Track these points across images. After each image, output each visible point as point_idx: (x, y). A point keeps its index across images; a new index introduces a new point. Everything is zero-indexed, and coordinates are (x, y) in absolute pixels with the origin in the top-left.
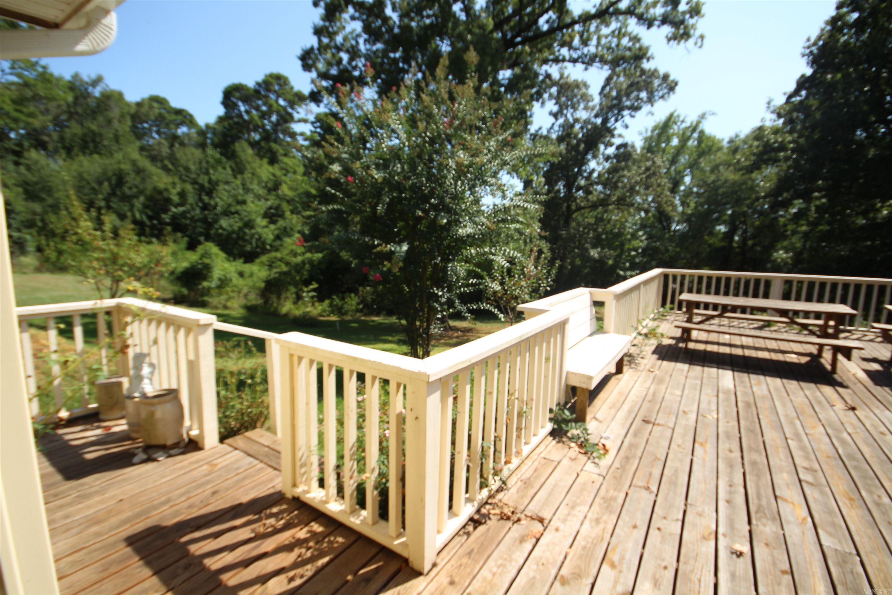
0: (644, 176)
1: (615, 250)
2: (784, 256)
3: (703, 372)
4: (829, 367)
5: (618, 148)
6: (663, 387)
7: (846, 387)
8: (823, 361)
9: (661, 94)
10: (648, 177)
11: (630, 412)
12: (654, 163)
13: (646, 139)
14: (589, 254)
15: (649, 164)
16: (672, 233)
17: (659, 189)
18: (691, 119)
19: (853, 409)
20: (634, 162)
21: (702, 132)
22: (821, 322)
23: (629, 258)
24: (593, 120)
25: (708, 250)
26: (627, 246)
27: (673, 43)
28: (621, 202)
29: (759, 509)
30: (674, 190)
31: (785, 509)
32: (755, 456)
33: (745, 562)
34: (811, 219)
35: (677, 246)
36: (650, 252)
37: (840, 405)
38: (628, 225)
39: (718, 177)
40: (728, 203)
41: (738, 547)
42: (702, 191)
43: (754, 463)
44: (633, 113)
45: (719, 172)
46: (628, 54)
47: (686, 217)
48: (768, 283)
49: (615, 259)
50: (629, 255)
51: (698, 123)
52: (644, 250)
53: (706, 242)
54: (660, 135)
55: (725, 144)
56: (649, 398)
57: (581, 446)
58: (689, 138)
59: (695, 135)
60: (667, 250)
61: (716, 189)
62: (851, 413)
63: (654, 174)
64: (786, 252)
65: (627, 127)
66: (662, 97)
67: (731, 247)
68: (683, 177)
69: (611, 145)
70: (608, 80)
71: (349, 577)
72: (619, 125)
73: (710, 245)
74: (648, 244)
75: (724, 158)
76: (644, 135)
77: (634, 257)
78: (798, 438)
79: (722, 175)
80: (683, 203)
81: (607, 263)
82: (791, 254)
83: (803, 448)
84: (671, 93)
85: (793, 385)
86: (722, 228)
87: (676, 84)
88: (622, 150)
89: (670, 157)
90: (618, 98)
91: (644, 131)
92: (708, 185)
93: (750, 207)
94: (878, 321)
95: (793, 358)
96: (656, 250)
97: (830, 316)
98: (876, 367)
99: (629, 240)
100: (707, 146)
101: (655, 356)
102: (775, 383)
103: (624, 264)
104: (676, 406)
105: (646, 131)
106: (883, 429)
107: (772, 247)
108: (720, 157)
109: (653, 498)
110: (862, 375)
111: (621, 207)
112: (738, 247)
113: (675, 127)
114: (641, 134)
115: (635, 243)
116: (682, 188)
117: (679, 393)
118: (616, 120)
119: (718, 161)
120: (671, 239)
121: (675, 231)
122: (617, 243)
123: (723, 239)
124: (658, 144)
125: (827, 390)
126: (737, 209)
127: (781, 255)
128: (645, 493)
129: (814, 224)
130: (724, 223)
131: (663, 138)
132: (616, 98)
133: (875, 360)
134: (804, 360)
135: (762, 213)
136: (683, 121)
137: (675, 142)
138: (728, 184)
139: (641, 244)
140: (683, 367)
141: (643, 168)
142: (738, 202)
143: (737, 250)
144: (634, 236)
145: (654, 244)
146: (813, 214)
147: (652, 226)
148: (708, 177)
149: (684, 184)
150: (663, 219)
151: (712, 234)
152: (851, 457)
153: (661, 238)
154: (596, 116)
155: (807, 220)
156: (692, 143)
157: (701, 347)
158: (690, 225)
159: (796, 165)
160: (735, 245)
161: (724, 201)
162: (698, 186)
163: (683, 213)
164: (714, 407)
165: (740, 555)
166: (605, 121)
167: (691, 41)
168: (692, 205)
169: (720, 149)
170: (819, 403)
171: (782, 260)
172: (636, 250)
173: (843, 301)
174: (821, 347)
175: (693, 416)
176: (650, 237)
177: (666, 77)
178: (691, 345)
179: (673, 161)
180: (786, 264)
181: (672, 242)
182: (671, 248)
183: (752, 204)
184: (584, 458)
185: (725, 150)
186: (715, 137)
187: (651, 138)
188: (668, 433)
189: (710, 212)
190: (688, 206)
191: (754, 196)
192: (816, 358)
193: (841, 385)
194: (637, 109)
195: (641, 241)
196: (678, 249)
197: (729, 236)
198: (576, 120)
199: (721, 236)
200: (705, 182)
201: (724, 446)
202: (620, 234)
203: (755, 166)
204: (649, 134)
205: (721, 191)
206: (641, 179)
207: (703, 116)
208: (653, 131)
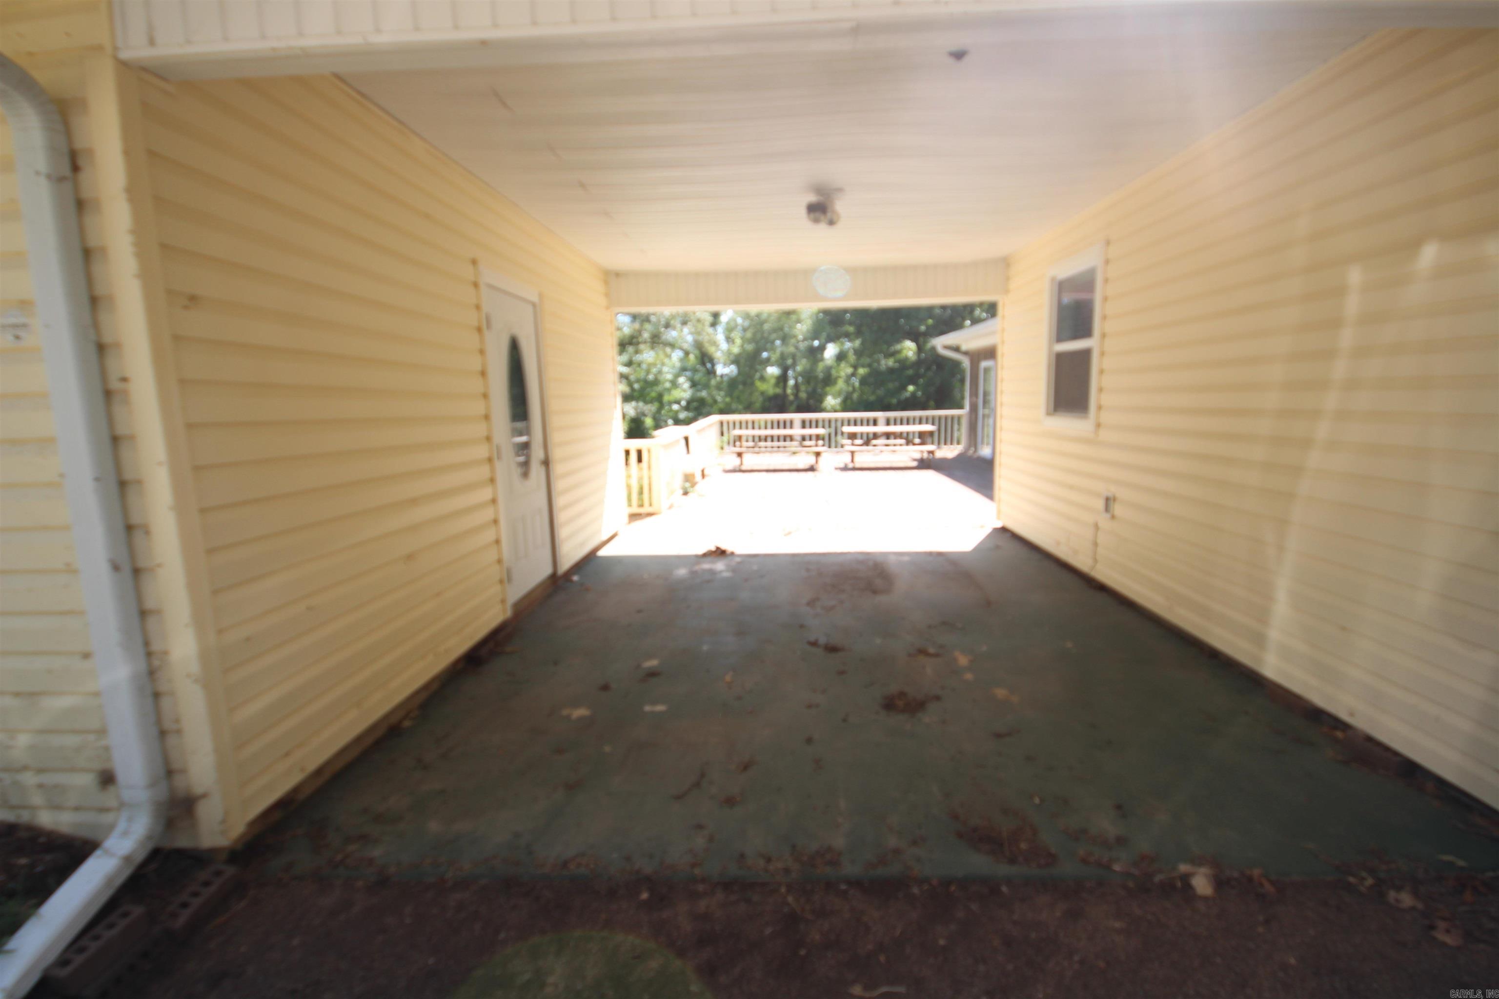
2: (833, 402)
16: (718, 379)
17: (699, 325)
25: (761, 399)
28: (656, 340)
35: (726, 396)
36: (695, 404)
38: (665, 370)
42: (747, 324)
47: (732, 357)
50: (671, 410)
52: (689, 402)
53: (757, 388)
61: (762, 323)
64: (834, 398)
67: (785, 395)
73: (762, 393)
74: (693, 394)
77: (677, 412)
80: (729, 339)
82: (839, 401)
86: (773, 371)
92: (752, 320)
96: (702, 400)
97: (817, 437)
99: (669, 390)
107: (825, 394)
111: (654, 346)
112: (793, 396)
115: (677, 394)
120: (718, 387)
121: (722, 376)
122: (653, 394)
123: (774, 384)
127: (830, 401)
129: (854, 366)
130: (775, 364)
142: (785, 341)
144: (674, 383)
145: (699, 393)
146: (851, 355)
147: (695, 370)
150: (706, 360)
151: (763, 379)
153: (706, 386)
158: (738, 368)
160: (789, 392)
163: (729, 353)
168: (738, 341)
171: (832, 406)
172: (678, 402)
176: (694, 384)
178: (744, 468)
181: (721, 388)
182: (719, 399)
189: (757, 352)
190: (733, 342)
195: (685, 391)
196: (728, 399)
197: (782, 379)
199: (773, 380)
202: (656, 381)
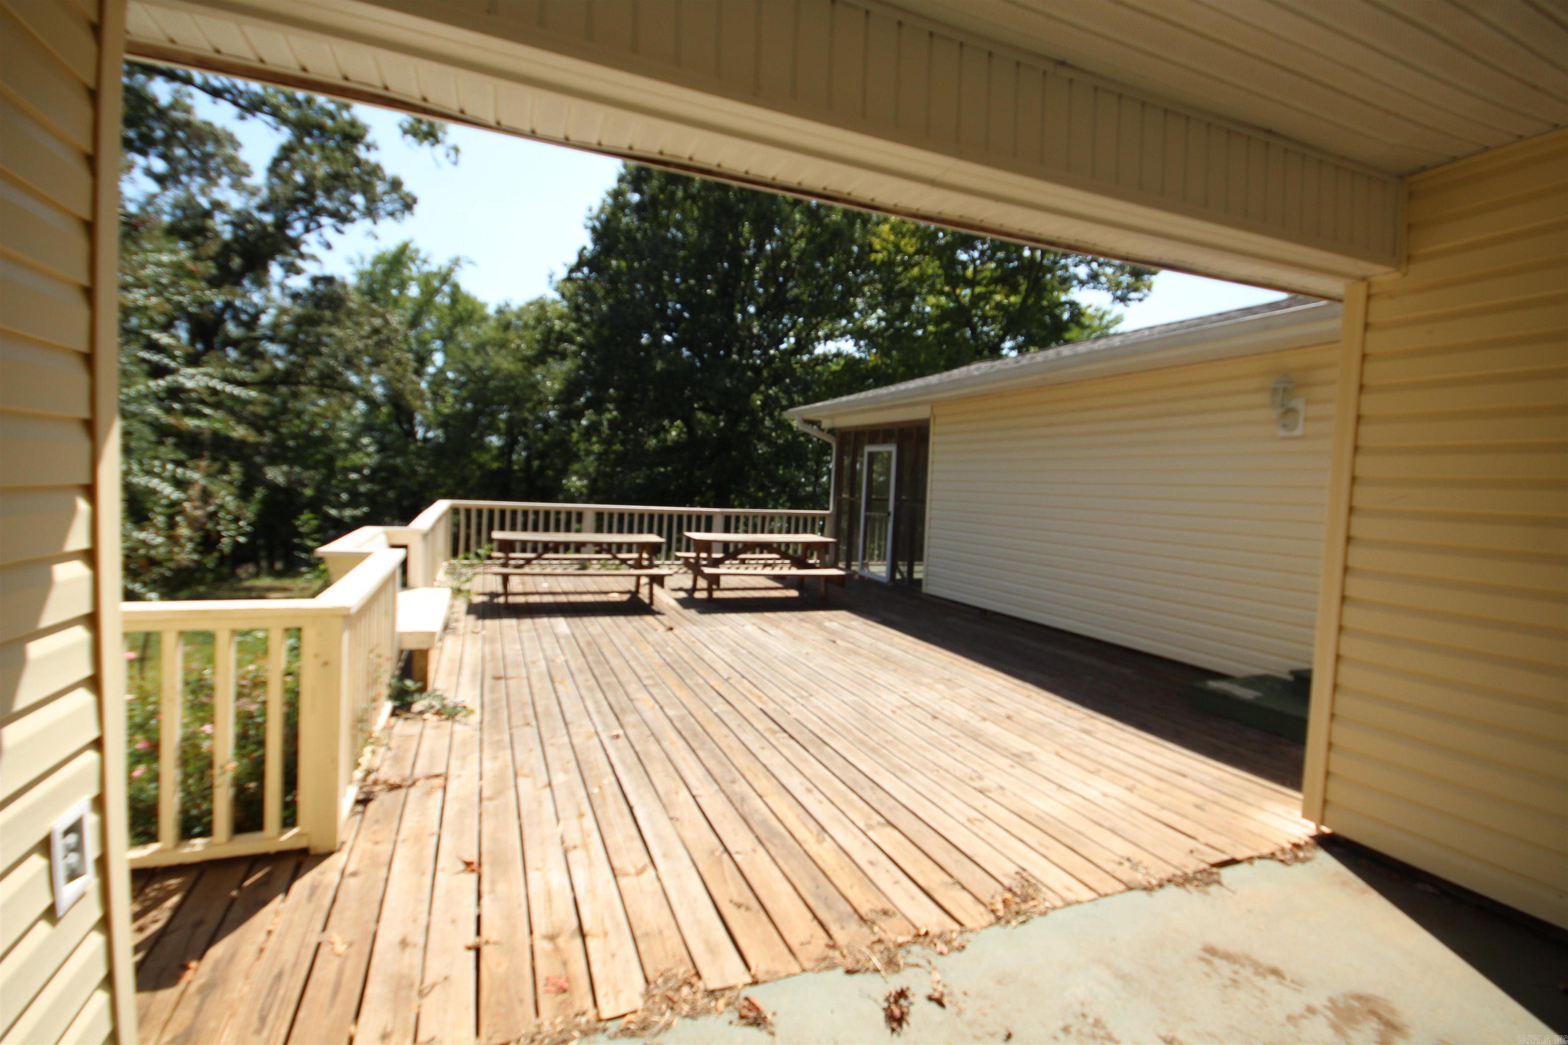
0: (370, 342)
1: (315, 467)
2: (579, 483)
3: (534, 624)
4: (647, 601)
5: (315, 280)
6: (498, 645)
7: (663, 614)
8: (641, 596)
9: (390, 207)
10: (379, 344)
11: (474, 674)
12: (387, 323)
13: (362, 275)
14: (264, 475)
15: (378, 322)
16: (419, 444)
17: (399, 369)
18: (437, 262)
19: (671, 629)
20: (350, 313)
21: (456, 287)
22: (635, 555)
23: (347, 485)
24: (257, 215)
25: (478, 473)
26: (339, 463)
27: (409, 138)
28: (328, 382)
29: (622, 710)
30: (419, 372)
31: (639, 705)
32: (607, 679)
33: (622, 741)
34: (604, 436)
35: (430, 466)
36: (383, 474)
37: (661, 629)
38: (340, 424)
39: (485, 361)
40: (501, 404)
41: (615, 733)
42: (463, 379)
43: (608, 684)
44: (340, 226)
45: (487, 354)
46: (329, 123)
47: (440, 419)
48: (580, 515)
49: (318, 489)
50: (347, 480)
51: (451, 270)
52: (375, 470)
53: (474, 461)
54: (387, 274)
55: (491, 310)
56: (488, 657)
57: (438, 713)
58: (437, 291)
59: (446, 289)
60: (415, 473)
61: (485, 380)
62: (670, 633)
63: (388, 341)
64: (580, 479)
65: (329, 246)
66: (392, 214)
67: (510, 471)
68: (431, 352)
69: (298, 271)
70: (286, 152)
71: (234, 893)
72: (311, 238)
73: (481, 466)
74: (381, 460)
75: (492, 334)
76: (360, 267)
77: (355, 483)
78: (636, 658)
79: (493, 361)
80: (434, 395)
81: (302, 494)
82: (585, 482)
83: (642, 665)
84: (407, 213)
85: (621, 620)
86: (495, 441)
87: (415, 201)
88: (321, 287)
89: (409, 314)
90: (309, 187)
91: (356, 259)
92: (473, 373)
93: (532, 411)
94: (679, 550)
95: (615, 597)
96: (394, 471)
97: (642, 547)
98: (682, 595)
99: (345, 453)
100: (466, 310)
101: (472, 618)
102: (606, 621)
103: (338, 495)
104: (521, 658)
105: (362, 260)
106: (693, 639)
107: (564, 472)
108: (487, 331)
109: (535, 730)
110: (674, 604)
111: (325, 390)
112: (520, 470)
113: (413, 268)
114: (351, 262)
115: (356, 458)
116: (431, 370)
117: (518, 647)
118: (307, 230)
119: (484, 338)
120: (419, 454)
121: (423, 441)
122: (319, 457)
123: (495, 458)
124: (385, 286)
125: (649, 619)
126: (515, 413)
127: (575, 482)
128: (527, 729)
129: (608, 442)
130: (497, 431)
131: (394, 281)
132: (303, 188)
133: (681, 589)
134: (626, 597)
135: (547, 425)
136: (425, 261)
137: (414, 291)
138: (500, 375)
139: (367, 460)
140: (513, 622)
141: (367, 328)
142: (517, 403)
143: (520, 475)
144: (354, 444)
145: (391, 461)
146: (605, 429)
147: (385, 430)
148: (471, 360)
149: (433, 364)
150: (403, 418)
151: (481, 448)
152: (676, 662)
153: (401, 452)
154: (262, 208)
155: (599, 436)
156: (443, 300)
157: (521, 599)
158: (446, 432)
159: (586, 366)
160: (516, 467)
161: (496, 399)
162: (456, 370)
163: (435, 412)
164: (559, 652)
165: (617, 736)
166: (282, 224)
167: (440, 150)
168: (449, 400)
169: (485, 319)
170: (646, 630)
171: (577, 489)
172: (358, 469)
173: (650, 531)
174: (638, 577)
175: (542, 664)
176: (383, 448)
177: (396, 185)
178: (511, 599)
179: (414, 323)
180: (581, 494)
181: (423, 458)
182: (419, 469)
183: (534, 408)
184: (448, 724)
185: (492, 323)
186: (475, 299)
187: (371, 274)
188: (525, 682)
189: (475, 414)
190: (443, 400)
191: (535, 398)
192: (635, 594)
193: (659, 613)
194: (344, 219)
195: (369, 455)
196: (432, 471)
197: (506, 451)
198: (218, 205)
199: (495, 452)
200: (467, 367)
201: (580, 678)
202: (325, 439)
203: (539, 359)
204: (367, 267)
205: (492, 384)
206: (367, 346)
207: (456, 262)
208: (375, 263)
